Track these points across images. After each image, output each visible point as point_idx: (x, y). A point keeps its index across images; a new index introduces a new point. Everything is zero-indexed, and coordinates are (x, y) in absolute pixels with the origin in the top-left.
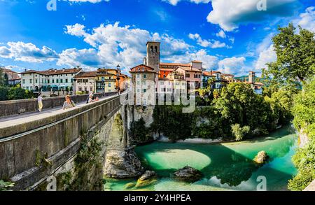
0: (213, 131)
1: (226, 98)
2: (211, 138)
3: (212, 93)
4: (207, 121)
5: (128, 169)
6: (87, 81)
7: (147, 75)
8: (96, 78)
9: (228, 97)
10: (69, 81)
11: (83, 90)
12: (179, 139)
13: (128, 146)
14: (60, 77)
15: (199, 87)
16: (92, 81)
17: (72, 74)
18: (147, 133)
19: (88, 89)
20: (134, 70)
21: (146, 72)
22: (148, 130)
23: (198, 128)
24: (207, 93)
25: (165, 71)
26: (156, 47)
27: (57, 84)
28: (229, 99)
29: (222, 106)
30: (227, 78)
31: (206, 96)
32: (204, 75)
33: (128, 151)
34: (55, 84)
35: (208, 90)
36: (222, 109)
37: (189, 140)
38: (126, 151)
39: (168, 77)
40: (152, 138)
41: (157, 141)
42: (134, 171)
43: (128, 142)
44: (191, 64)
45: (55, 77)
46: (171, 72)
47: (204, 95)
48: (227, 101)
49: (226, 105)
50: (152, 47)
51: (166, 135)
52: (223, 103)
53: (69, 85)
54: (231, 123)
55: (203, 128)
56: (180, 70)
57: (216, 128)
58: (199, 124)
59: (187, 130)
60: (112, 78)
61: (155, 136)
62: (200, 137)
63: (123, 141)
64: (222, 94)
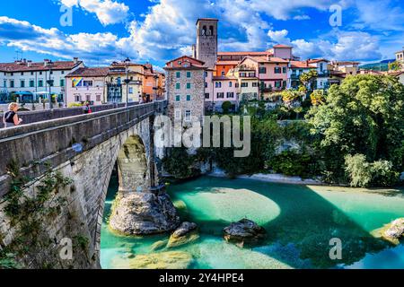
0: (305, 163)
1: (338, 104)
2: (301, 176)
3: (308, 97)
4: (295, 146)
5: (156, 220)
6: (91, 84)
7: (192, 73)
8: (108, 79)
9: (342, 103)
10: (57, 83)
11: (84, 99)
12: (242, 173)
13: (157, 184)
14: (37, 77)
15: (284, 88)
16: (101, 84)
17: (63, 70)
18: (191, 164)
19: (93, 98)
20: (171, 65)
21: (191, 68)
22: (192, 159)
23: (278, 158)
24: (298, 98)
25: (224, 66)
26: (211, 28)
27: (31, 90)
28: (344, 107)
29: (327, 121)
30: (342, 69)
31: (298, 103)
32: (294, 68)
33: (156, 192)
34: (27, 88)
35: (301, 91)
36: (328, 126)
37: (259, 176)
38: (153, 192)
39: (229, 74)
40: (199, 170)
41: (207, 175)
42: (165, 223)
43: (156, 178)
44: (272, 51)
45: (27, 77)
46: (234, 66)
47: (292, 102)
48: (340, 110)
49: (337, 118)
50: (205, 28)
51: (221, 167)
52: (330, 113)
53: (56, 90)
54: (345, 152)
55: (286, 157)
56: (250, 63)
57: (313, 159)
58: (279, 150)
59: (257, 160)
60: (135, 78)
61: (204, 168)
62: (279, 172)
63: (147, 178)
64: (329, 98)
